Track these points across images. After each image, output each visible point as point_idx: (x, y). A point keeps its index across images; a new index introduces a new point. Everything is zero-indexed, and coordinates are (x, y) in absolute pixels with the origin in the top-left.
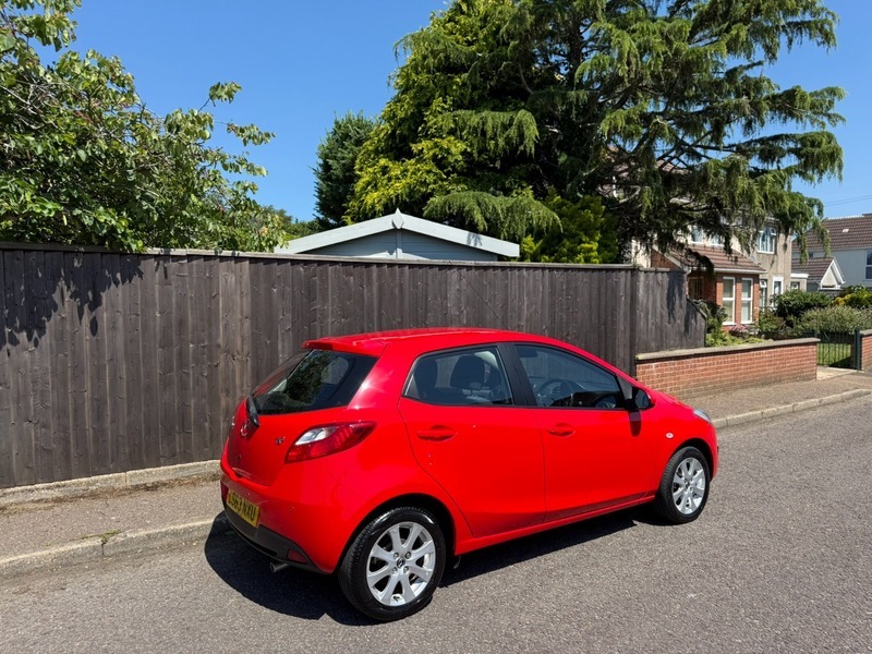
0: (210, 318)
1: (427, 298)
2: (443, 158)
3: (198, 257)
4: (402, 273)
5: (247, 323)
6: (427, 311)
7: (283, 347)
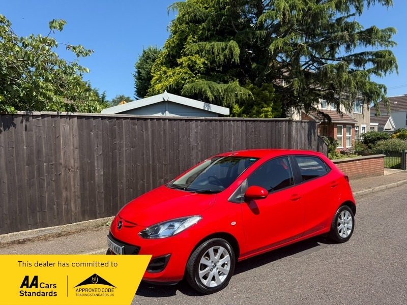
0: (56, 149)
1: (179, 137)
2: (193, 66)
3: (48, 116)
4: (165, 124)
5: (77, 151)
6: (179, 144)
7: (98, 164)
